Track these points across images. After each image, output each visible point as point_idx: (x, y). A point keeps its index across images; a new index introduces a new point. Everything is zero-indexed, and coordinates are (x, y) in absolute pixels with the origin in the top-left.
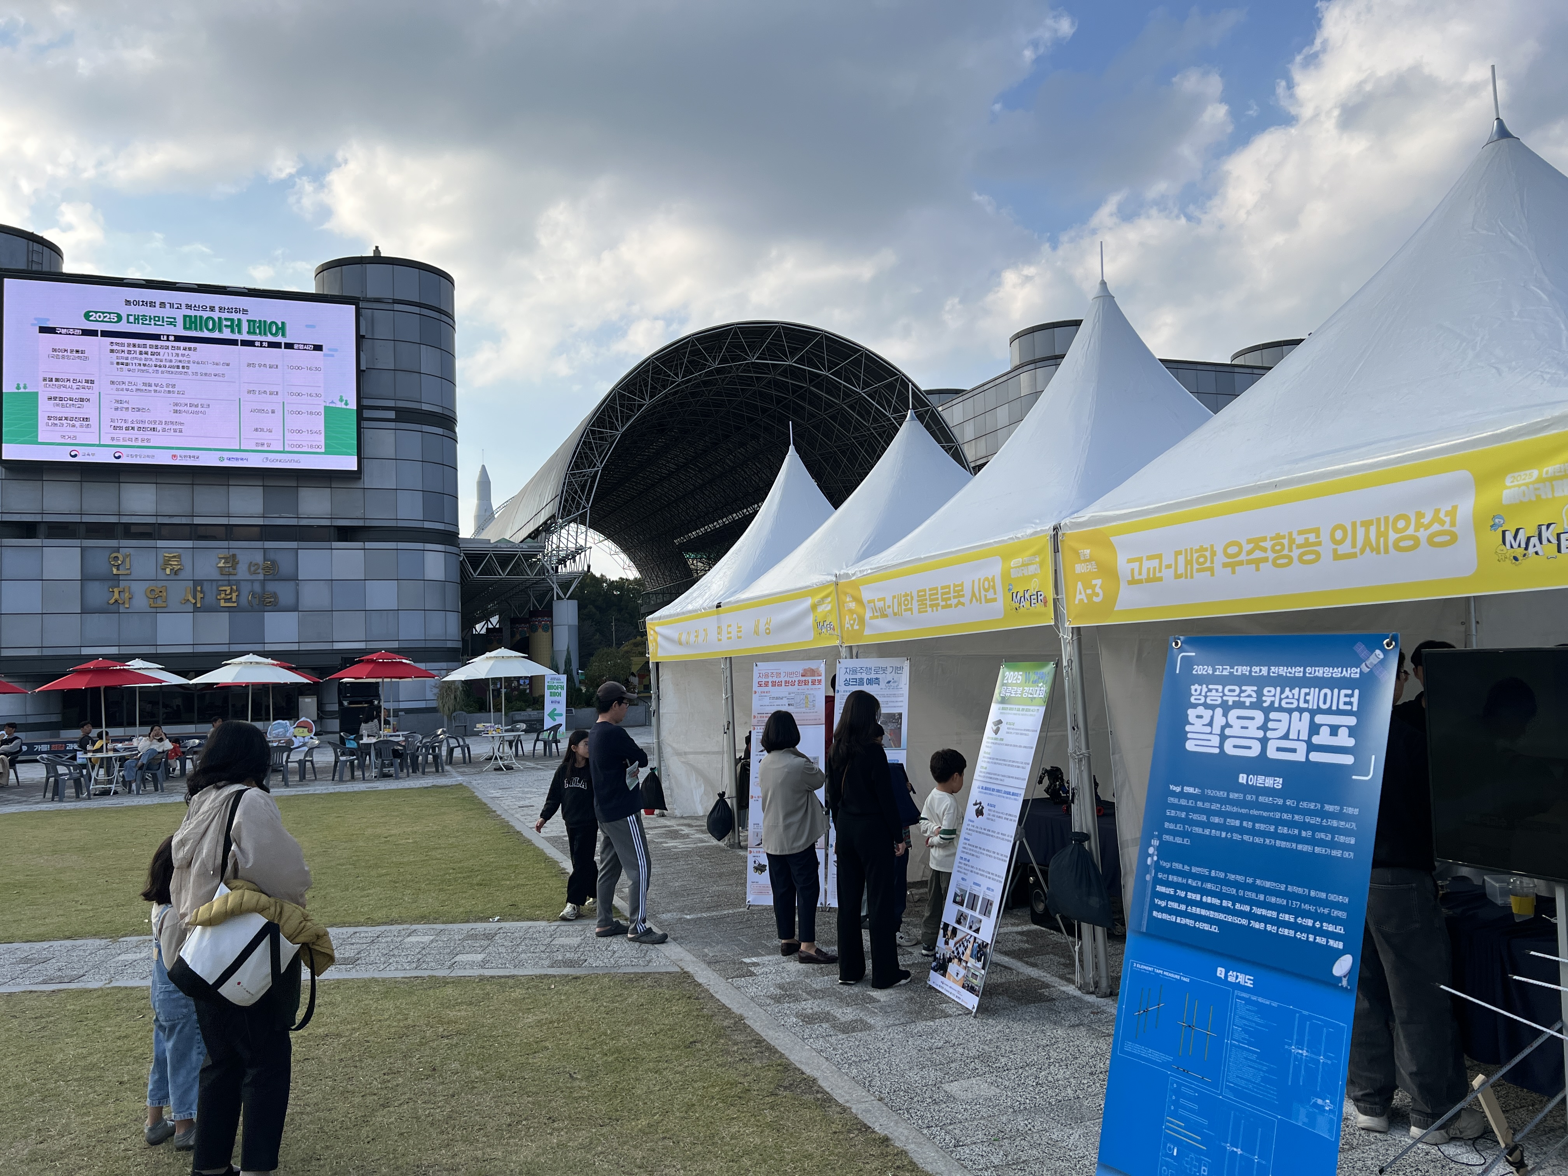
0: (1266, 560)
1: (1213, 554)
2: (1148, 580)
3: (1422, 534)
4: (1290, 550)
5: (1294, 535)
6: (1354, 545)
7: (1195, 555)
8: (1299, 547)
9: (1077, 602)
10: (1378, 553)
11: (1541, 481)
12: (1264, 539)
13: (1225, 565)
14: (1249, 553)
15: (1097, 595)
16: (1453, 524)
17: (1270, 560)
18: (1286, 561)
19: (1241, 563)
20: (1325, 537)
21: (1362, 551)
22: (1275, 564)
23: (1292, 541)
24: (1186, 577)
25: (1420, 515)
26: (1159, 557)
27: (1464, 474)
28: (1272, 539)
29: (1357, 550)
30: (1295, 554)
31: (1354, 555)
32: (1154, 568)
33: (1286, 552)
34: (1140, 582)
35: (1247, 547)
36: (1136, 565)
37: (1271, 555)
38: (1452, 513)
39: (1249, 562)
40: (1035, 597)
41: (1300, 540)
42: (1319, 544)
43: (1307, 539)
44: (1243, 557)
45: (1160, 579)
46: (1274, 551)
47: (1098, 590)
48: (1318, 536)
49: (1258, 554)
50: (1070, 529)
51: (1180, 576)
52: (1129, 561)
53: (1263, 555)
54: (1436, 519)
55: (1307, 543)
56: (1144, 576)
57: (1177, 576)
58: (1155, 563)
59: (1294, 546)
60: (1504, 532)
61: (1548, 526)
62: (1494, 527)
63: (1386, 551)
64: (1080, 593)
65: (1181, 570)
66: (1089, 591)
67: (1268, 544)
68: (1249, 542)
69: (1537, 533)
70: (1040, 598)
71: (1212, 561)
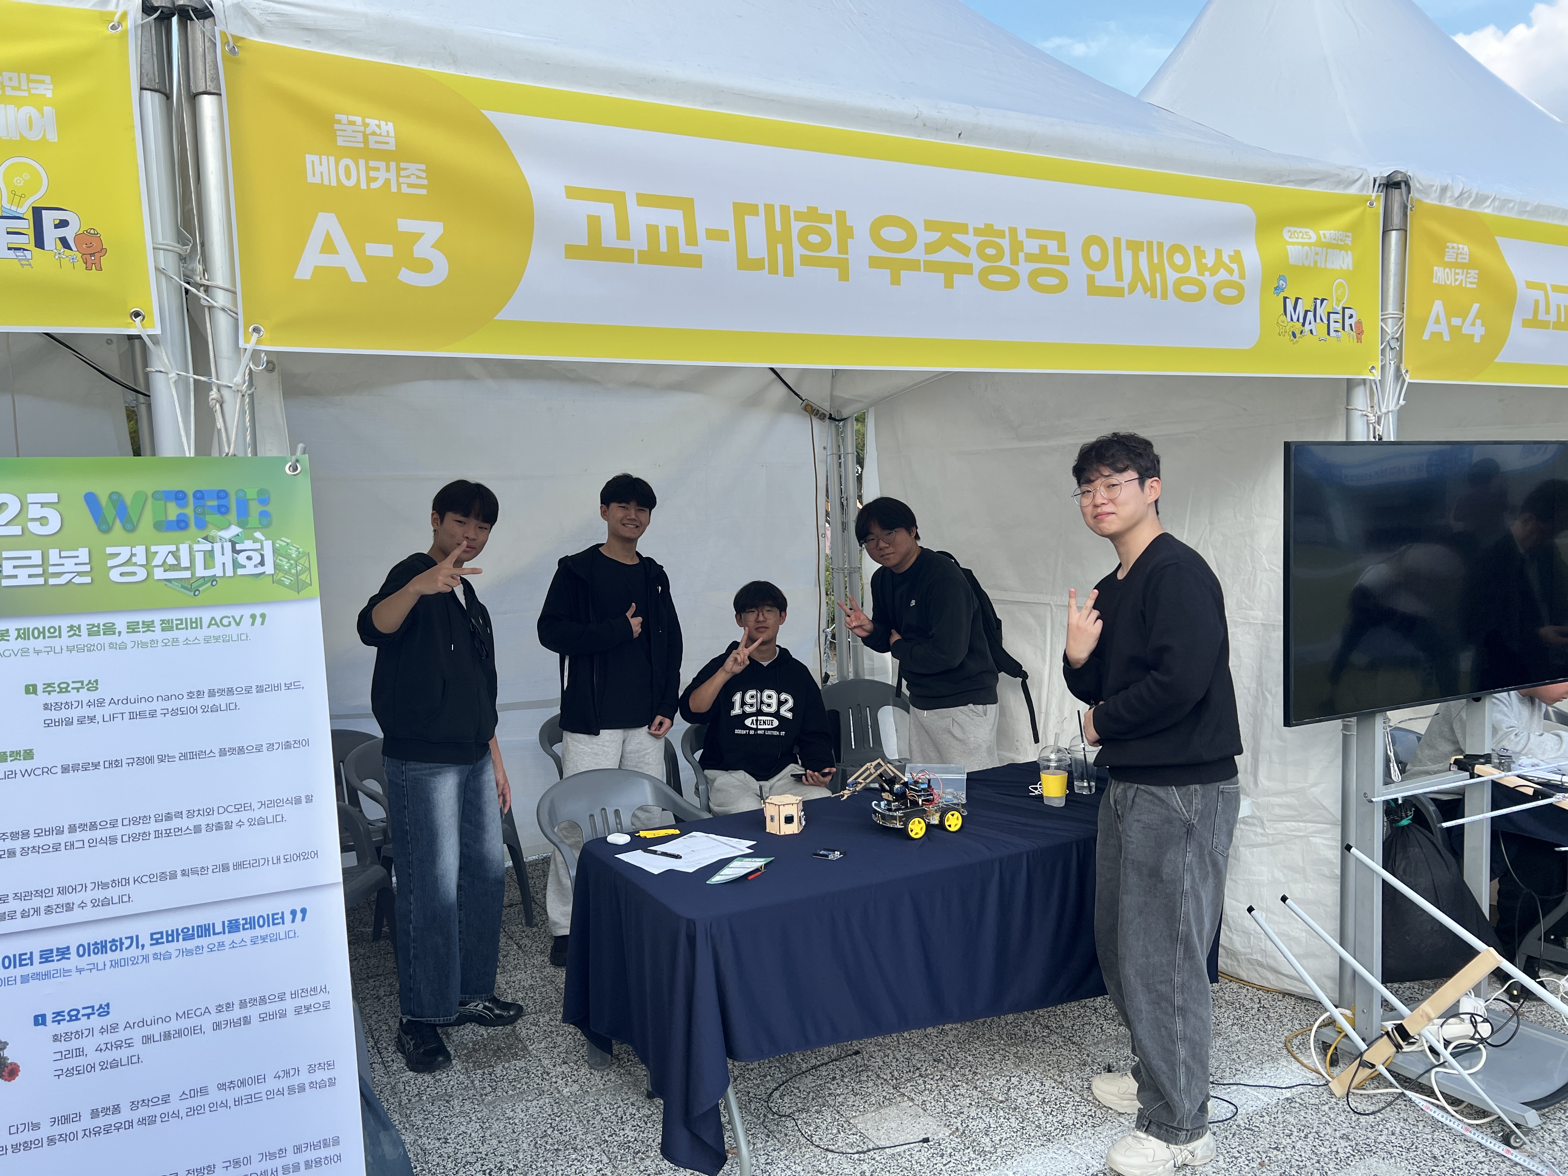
0: (967, 269)
1: (846, 232)
2: (651, 256)
3: (1209, 280)
4: (1015, 261)
5: (1022, 236)
6: (1119, 277)
7: (796, 226)
8: (1030, 258)
9: (304, 272)
10: (1154, 296)
12: (963, 228)
13: (875, 262)
14: (930, 248)
15: (424, 266)
16: (1242, 276)
17: (976, 270)
18: (1007, 279)
19: (913, 265)
20: (1074, 252)
21: (1132, 288)
22: (983, 278)
23: (1016, 246)
24: (773, 270)
25: (1200, 253)
26: (686, 205)
27: (1243, 210)
28: (977, 232)
29: (1125, 284)
30: (1024, 269)
31: (1117, 292)
32: (672, 232)
33: (1006, 262)
34: (625, 256)
35: (925, 237)
36: (606, 212)
37: (979, 264)
38: (1237, 257)
39: (931, 267)
41: (1032, 246)
42: (1065, 261)
43: (1043, 248)
44: (917, 253)
45: (695, 261)
46: (982, 255)
47: (423, 249)
48: (1062, 247)
49: (948, 255)
50: (261, 29)
51: (757, 265)
52: (572, 193)
53: (958, 258)
54: (1219, 263)
55: (1042, 255)
56: (638, 241)
57: (745, 263)
58: (674, 218)
59: (1021, 255)
60: (1285, 298)
61: (1322, 301)
63: (1164, 296)
64: (329, 246)
65: (757, 247)
66: (385, 251)
67: (971, 240)
68: (930, 225)
69: (1313, 308)
71: (843, 248)
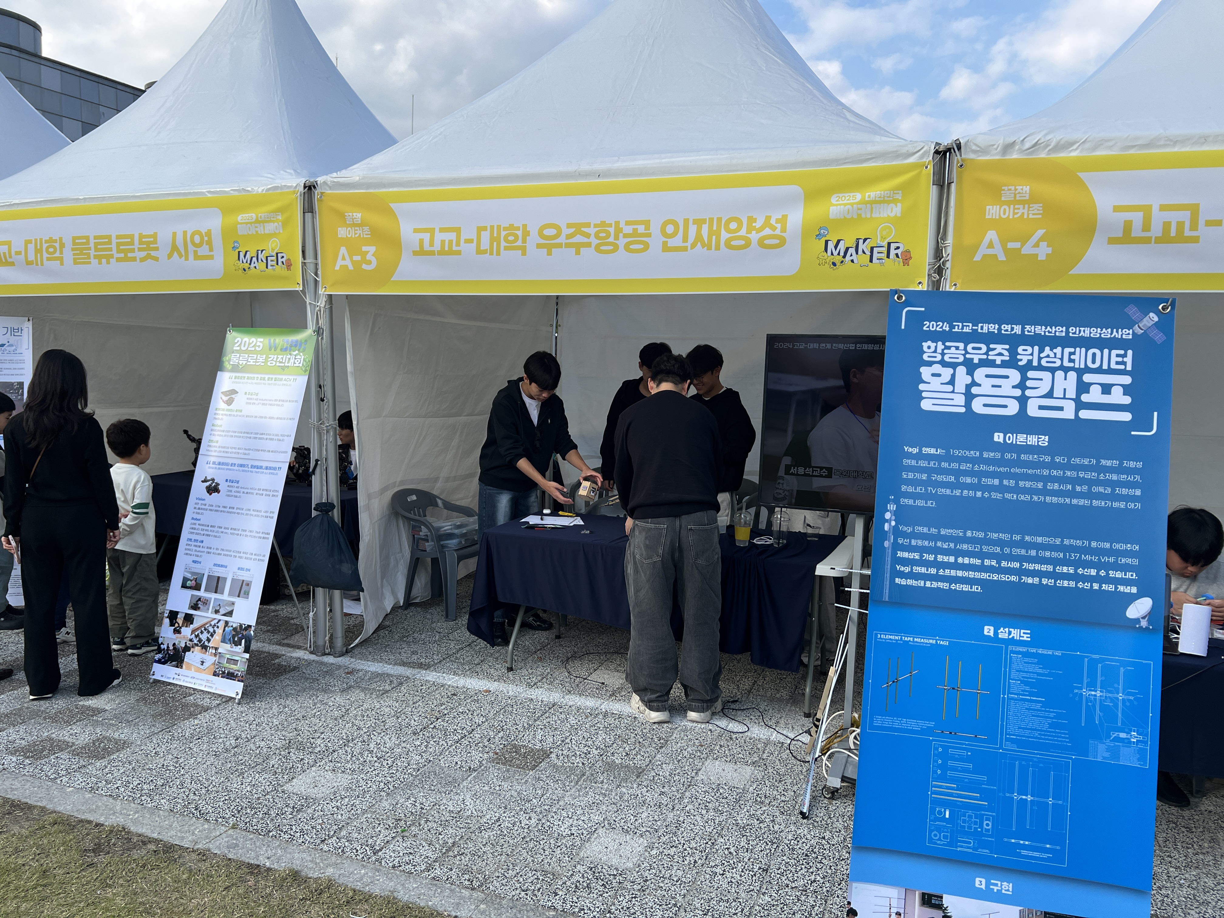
0: (589, 245)
1: (526, 233)
2: (442, 252)
3: (754, 236)
4: (617, 238)
5: (622, 225)
6: (685, 239)
7: (503, 233)
8: (626, 236)
9: (337, 268)
10: (709, 248)
11: (864, 202)
12: (588, 225)
13: (539, 246)
14: (568, 237)
15: (369, 263)
16: (784, 230)
17: (593, 246)
18: (612, 248)
19: (559, 246)
20: (655, 229)
21: (693, 246)
22: (597, 249)
23: (618, 230)
24: (491, 254)
25: (751, 220)
26: (458, 230)
27: (796, 189)
28: (596, 226)
29: (688, 244)
30: (622, 242)
31: (685, 249)
32: (451, 242)
33: (611, 239)
34: (432, 253)
35: (566, 231)
36: (426, 237)
37: (594, 241)
38: (783, 220)
39: (568, 245)
40: (274, 258)
41: (628, 230)
42: (649, 235)
43: (635, 230)
44: (562, 240)
45: (459, 253)
46: (597, 236)
47: (369, 257)
48: (647, 228)
49: (579, 239)
50: (330, 188)
51: (484, 252)
52: (416, 231)
53: (586, 240)
54: (767, 223)
55: (635, 233)
56: (437, 247)
57: (479, 252)
58: (453, 236)
59: (621, 235)
60: (827, 242)
61: (865, 240)
62: (819, 236)
63: (718, 248)
64: (344, 259)
65: (485, 244)
66: (357, 258)
67: (592, 231)
68: (569, 226)
69: (855, 245)
70: (280, 260)
71: (524, 241)
